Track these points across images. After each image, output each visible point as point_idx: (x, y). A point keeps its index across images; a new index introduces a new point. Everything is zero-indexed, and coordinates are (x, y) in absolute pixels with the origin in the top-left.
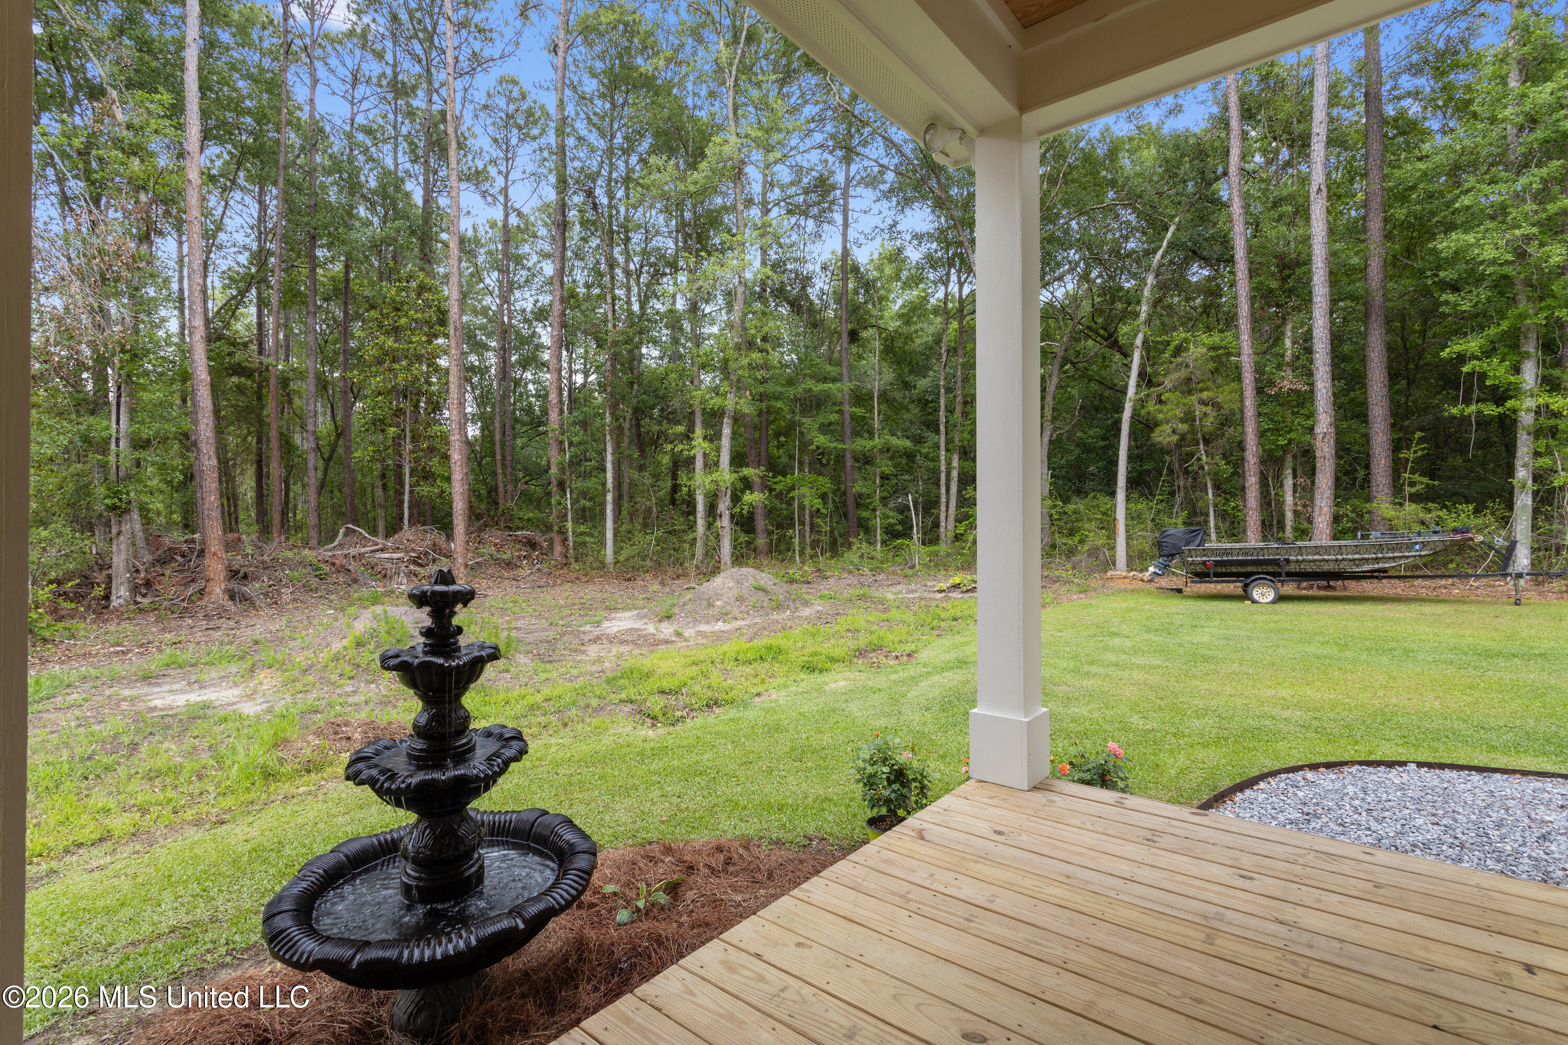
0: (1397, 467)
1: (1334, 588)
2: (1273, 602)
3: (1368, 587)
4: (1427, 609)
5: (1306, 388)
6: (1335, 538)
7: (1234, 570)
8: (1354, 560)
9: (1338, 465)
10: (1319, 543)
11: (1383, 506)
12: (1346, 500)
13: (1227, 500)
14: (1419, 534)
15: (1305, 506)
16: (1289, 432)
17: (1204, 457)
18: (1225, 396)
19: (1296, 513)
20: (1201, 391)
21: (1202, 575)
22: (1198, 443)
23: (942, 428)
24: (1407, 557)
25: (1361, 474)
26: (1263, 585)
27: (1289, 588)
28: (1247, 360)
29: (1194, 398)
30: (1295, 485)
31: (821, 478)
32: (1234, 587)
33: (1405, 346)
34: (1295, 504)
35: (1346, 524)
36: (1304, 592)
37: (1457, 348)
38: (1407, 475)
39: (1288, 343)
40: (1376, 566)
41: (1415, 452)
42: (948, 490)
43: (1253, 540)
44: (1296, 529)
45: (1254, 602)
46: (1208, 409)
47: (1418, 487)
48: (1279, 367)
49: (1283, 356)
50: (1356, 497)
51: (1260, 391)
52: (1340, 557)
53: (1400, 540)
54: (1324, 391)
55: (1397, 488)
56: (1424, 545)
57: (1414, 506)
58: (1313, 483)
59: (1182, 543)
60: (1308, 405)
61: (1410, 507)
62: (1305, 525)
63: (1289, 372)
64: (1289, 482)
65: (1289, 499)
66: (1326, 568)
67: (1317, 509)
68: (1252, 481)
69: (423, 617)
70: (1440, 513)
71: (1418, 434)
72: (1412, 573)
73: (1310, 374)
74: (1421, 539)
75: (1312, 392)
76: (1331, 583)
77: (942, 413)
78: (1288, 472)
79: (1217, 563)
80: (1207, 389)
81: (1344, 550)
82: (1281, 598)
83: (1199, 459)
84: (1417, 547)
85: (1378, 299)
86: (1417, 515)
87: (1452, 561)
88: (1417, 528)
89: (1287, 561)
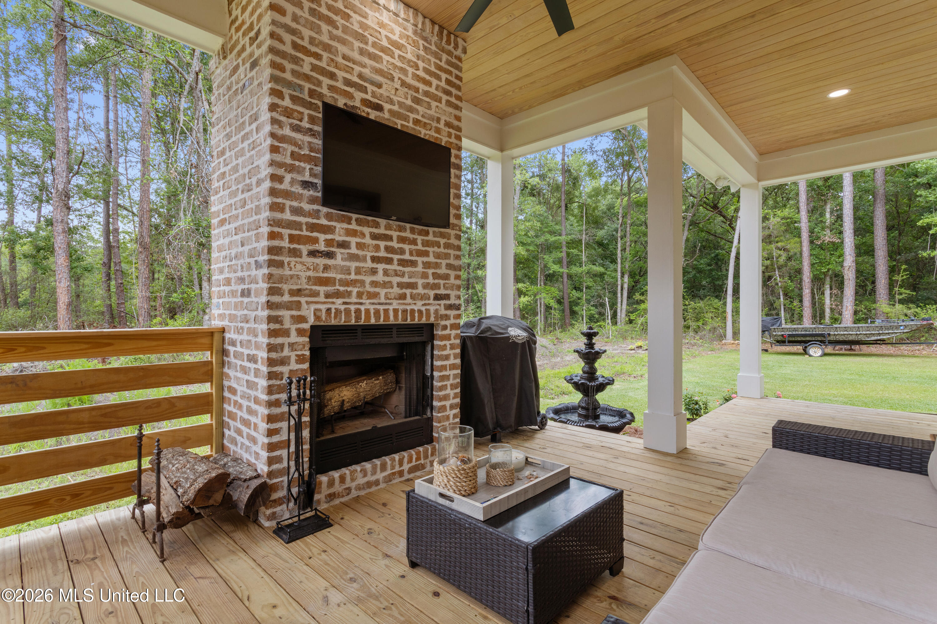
0: (891, 285)
1: (854, 350)
2: (821, 356)
3: (873, 349)
4: (907, 360)
5: (839, 241)
6: (855, 323)
7: (799, 339)
8: (866, 334)
9: (857, 282)
10: (846, 326)
11: (883, 306)
12: (861, 302)
13: (792, 302)
14: (903, 321)
15: (837, 305)
16: (828, 265)
17: (778, 278)
18: (792, 245)
19: (832, 310)
20: (777, 242)
21: (781, 342)
22: (775, 271)
23: (619, 260)
24: (896, 333)
25: (870, 287)
26: (815, 347)
27: (829, 349)
28: (804, 226)
29: (773, 246)
30: (831, 294)
31: (553, 288)
32: (799, 348)
33: (898, 212)
34: (831, 304)
35: (861, 315)
36: (837, 352)
37: (927, 221)
38: (897, 289)
39: (828, 215)
40: (879, 338)
41: (902, 276)
42: (622, 295)
43: (807, 323)
44: (831, 318)
45: (810, 356)
46: (782, 252)
47: (904, 296)
48: (823, 229)
49: (825, 222)
50: (867, 300)
51: (812, 242)
52: (858, 333)
53: (892, 324)
54: (849, 243)
55: (891, 296)
56: (905, 326)
57: (901, 306)
58: (842, 292)
59: (769, 325)
60: (839, 250)
61: (899, 307)
62: (837, 316)
63: (828, 231)
64: (827, 292)
65: (827, 301)
66: (851, 338)
67: (844, 307)
68: (807, 292)
69: (584, 340)
70: (916, 310)
71: (904, 267)
72: (900, 342)
73: (841, 233)
74: (904, 324)
75: (842, 242)
76: (853, 347)
77: (619, 252)
78: (827, 287)
79: (790, 336)
80: (781, 241)
81: (861, 329)
82: (825, 354)
83: (775, 279)
84: (902, 328)
85: (881, 191)
86: (902, 311)
87: (923, 336)
88: (903, 318)
89: (829, 335)
